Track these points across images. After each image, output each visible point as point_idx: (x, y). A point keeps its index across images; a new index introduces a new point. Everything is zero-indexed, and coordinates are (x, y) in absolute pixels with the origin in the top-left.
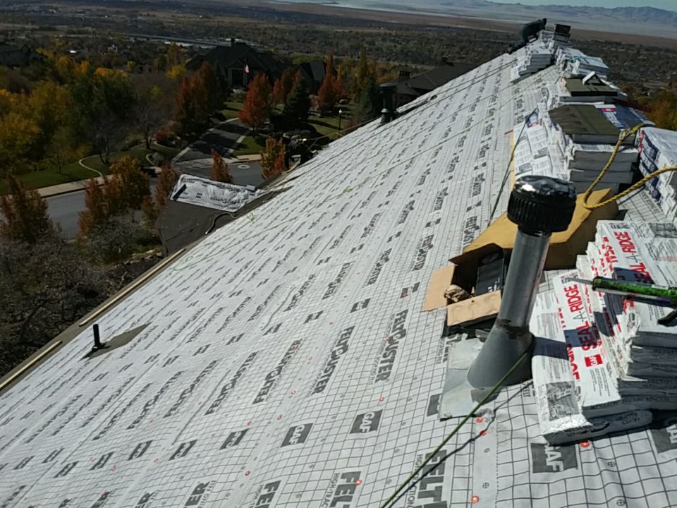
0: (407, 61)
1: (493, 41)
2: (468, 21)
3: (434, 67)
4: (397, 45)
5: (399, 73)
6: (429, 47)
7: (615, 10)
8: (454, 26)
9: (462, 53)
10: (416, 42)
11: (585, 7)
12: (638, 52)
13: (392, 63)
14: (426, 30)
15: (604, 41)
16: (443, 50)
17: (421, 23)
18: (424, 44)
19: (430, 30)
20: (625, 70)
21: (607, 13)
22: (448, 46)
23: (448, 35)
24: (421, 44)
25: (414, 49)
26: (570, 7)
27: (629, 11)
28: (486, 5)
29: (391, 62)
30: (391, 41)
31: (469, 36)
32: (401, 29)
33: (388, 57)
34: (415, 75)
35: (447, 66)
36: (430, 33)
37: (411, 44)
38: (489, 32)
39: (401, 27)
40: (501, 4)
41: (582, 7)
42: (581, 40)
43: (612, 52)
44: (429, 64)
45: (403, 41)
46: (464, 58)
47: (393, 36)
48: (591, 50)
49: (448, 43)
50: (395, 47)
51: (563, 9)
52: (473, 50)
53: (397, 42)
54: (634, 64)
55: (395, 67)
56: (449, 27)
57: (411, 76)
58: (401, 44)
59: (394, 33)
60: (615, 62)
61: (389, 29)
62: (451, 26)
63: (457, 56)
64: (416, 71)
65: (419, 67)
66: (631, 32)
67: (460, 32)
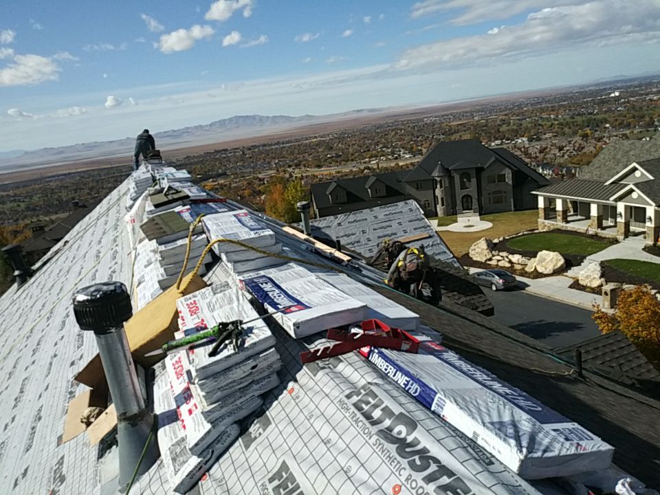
0: (38, 216)
1: (119, 174)
2: (87, 164)
3: (68, 214)
4: (20, 204)
5: (31, 230)
6: (56, 196)
7: (211, 125)
8: (73, 171)
9: (93, 193)
10: (40, 195)
11: (186, 128)
12: (243, 153)
13: (22, 223)
14: (47, 182)
15: (213, 151)
16: (73, 196)
17: (38, 176)
18: (49, 195)
19: (51, 181)
20: (240, 169)
21: (207, 129)
22: (76, 191)
23: (72, 181)
24: (47, 196)
25: (41, 203)
26: (174, 131)
27: (222, 123)
28: (98, 146)
29: (20, 222)
30: (11, 202)
31: (93, 176)
32: (18, 187)
33: (15, 218)
34: (51, 227)
35: (81, 209)
36: (51, 184)
37: (36, 198)
38: (112, 168)
39: (17, 186)
40: (112, 142)
41: (184, 129)
42: (196, 155)
43: (224, 158)
44: (63, 212)
45: (26, 197)
46: (97, 197)
47: (12, 196)
48: (207, 160)
49: (75, 187)
50: (19, 206)
51: (169, 134)
52: (103, 188)
53: (19, 201)
54: (244, 163)
55: (27, 225)
56: (69, 174)
57: (46, 229)
58: (24, 201)
59: (11, 193)
60: (229, 165)
61: (4, 191)
62: (70, 171)
63: (89, 197)
64: (52, 222)
65: (54, 217)
66: (232, 139)
67: (82, 174)
